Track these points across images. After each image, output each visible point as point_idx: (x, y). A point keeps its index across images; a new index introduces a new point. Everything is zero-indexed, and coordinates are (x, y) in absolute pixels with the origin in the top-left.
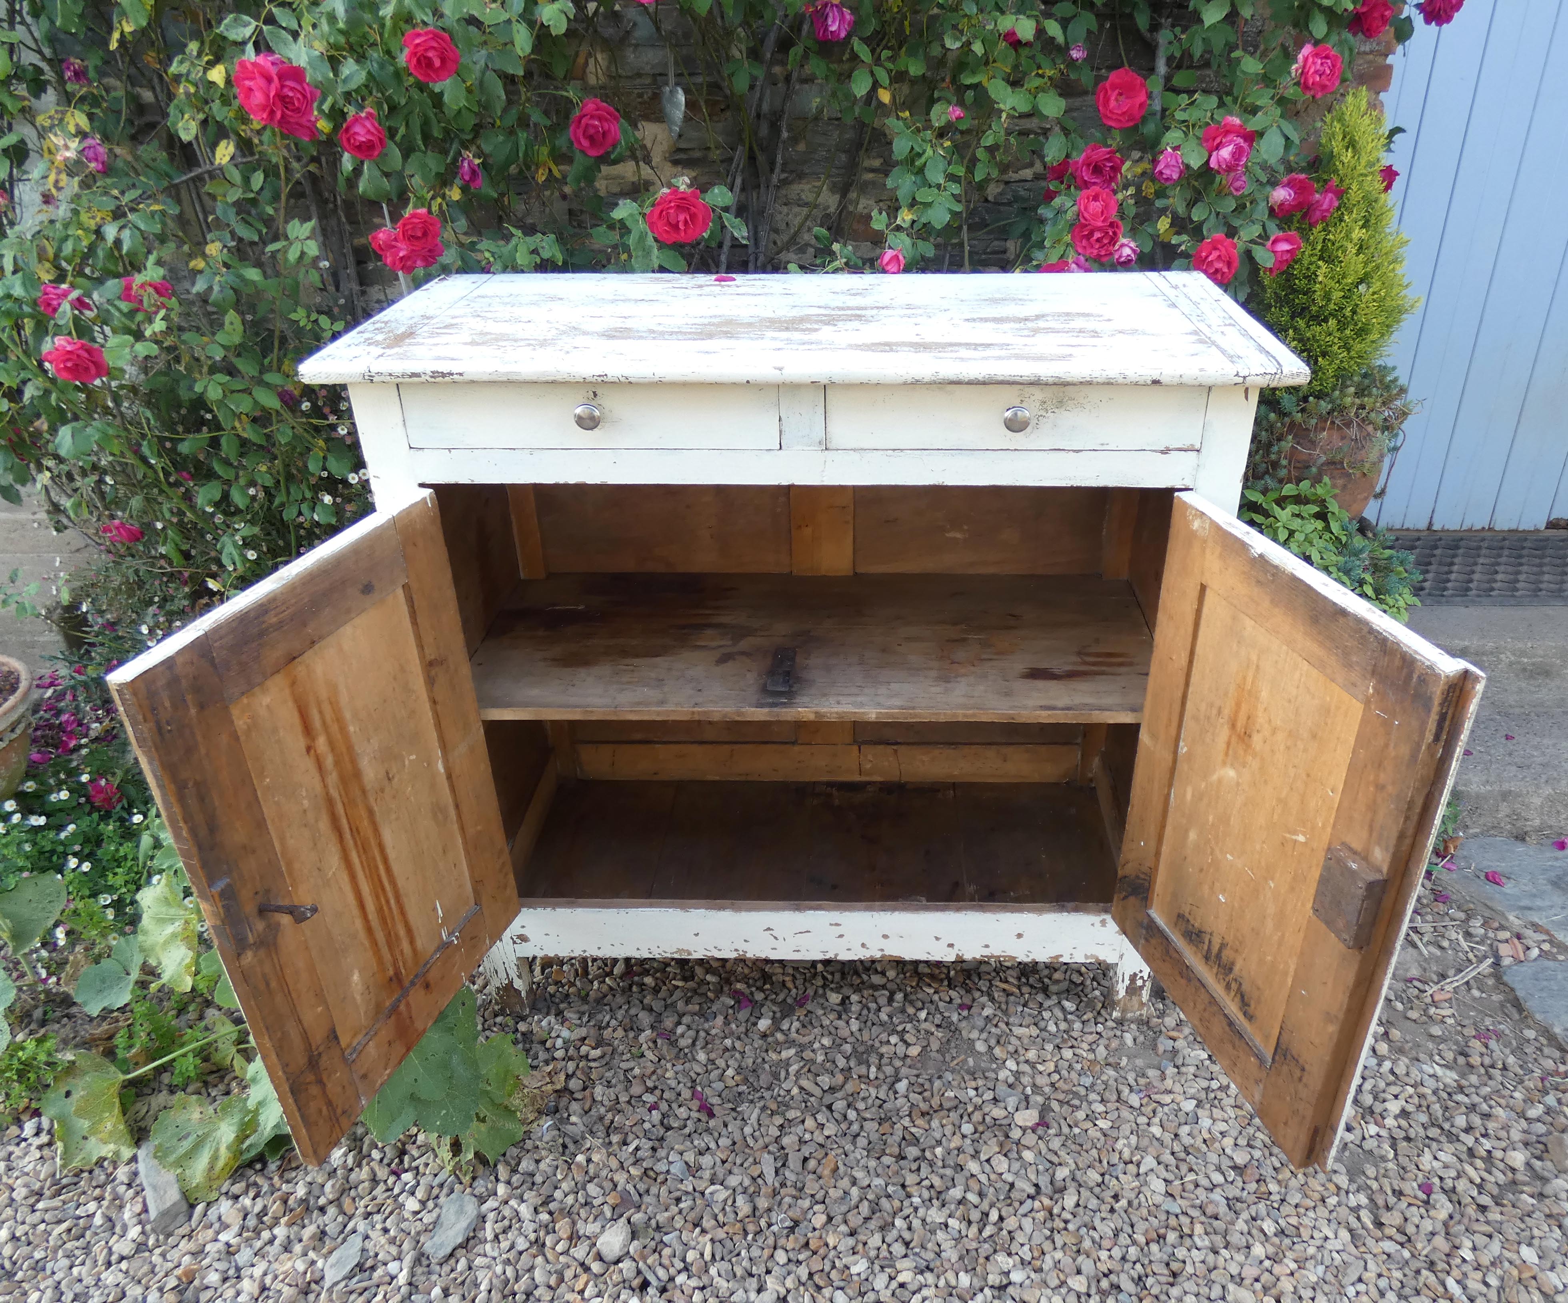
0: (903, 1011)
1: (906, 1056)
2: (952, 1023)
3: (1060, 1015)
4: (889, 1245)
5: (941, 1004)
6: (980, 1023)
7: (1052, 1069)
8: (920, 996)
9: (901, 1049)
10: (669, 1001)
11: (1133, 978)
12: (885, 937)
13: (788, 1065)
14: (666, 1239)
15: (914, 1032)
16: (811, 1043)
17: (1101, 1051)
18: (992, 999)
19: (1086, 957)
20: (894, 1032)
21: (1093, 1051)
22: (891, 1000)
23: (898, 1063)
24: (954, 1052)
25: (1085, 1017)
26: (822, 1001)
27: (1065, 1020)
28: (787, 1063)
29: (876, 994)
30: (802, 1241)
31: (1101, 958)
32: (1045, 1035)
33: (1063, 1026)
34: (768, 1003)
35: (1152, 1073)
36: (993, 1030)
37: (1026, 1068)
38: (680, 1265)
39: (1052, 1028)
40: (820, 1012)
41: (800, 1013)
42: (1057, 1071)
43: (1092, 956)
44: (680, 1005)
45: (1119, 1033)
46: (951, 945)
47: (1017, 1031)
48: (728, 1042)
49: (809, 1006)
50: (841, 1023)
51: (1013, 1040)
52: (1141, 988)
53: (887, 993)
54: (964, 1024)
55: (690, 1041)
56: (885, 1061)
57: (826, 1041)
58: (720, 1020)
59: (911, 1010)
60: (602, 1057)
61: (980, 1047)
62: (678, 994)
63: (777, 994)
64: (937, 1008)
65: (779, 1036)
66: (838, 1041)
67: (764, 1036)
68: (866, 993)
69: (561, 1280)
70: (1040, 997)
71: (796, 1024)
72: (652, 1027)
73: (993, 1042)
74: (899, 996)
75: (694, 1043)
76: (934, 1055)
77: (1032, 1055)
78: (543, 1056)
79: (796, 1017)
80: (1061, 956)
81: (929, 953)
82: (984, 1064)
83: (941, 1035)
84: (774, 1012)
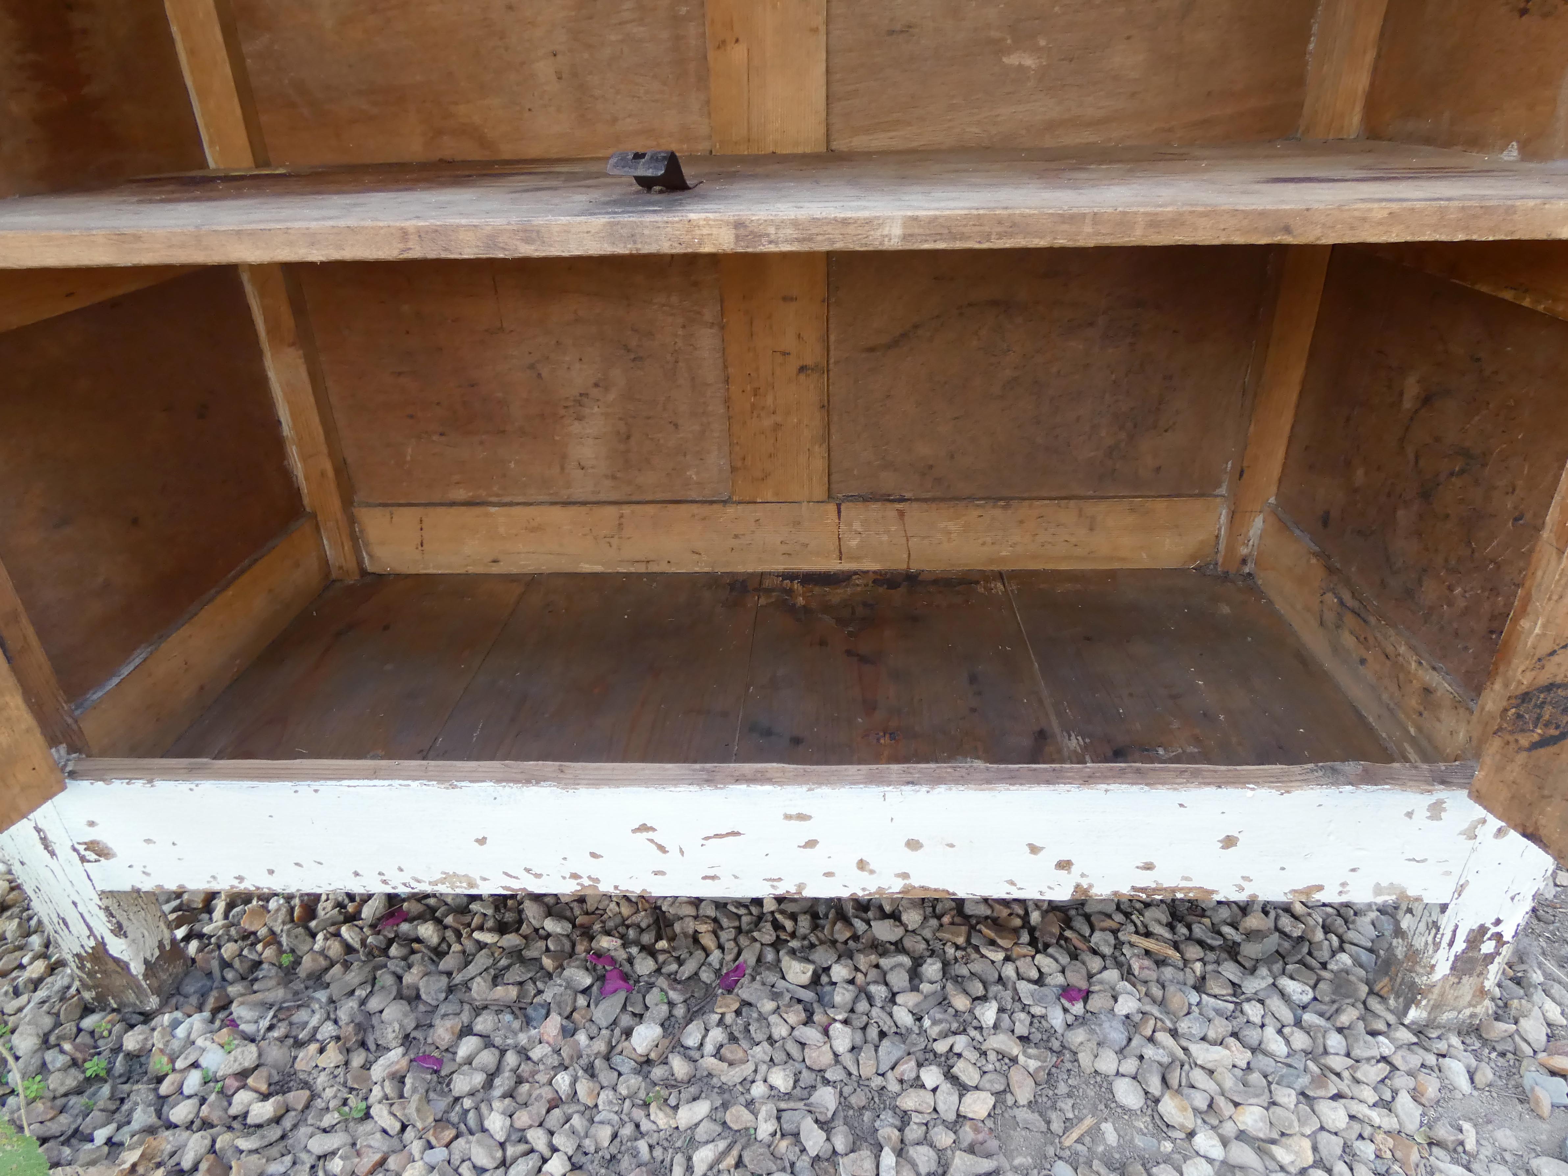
0: (943, 1002)
1: (961, 1117)
2: (1051, 1032)
3: (1287, 1016)
5: (1024, 987)
6: (1117, 1034)
7: (1309, 1158)
8: (977, 966)
9: (947, 1100)
10: (458, 978)
11: (1478, 935)
12: (913, 845)
13: (692, 1144)
15: (973, 1055)
16: (747, 1083)
17: (1408, 1109)
18: (1128, 974)
19: (1378, 890)
20: (928, 1057)
21: (1388, 1107)
22: (915, 975)
23: (944, 1138)
24: (1066, 1105)
25: (1344, 1019)
26: (771, 977)
27: (1300, 1025)
28: (691, 1141)
29: (885, 962)
31: (1412, 893)
32: (1263, 1062)
33: (1300, 1040)
34: (662, 982)
36: (1149, 1052)
37: (1243, 1154)
39: (1277, 1046)
40: (768, 1006)
41: (726, 1006)
43: (1393, 889)
44: (480, 989)
45: (1431, 1060)
46: (1064, 865)
47: (1202, 1053)
48: (563, 1081)
49: (746, 991)
50: (811, 1034)
51: (1198, 1077)
52: (1489, 958)
53: (906, 960)
54: (1077, 1037)
55: (479, 1079)
56: (914, 1132)
57: (781, 1079)
58: (552, 1026)
59: (961, 1002)
60: (277, 1120)
61: (1127, 1094)
62: (482, 960)
63: (680, 962)
64: (1016, 998)
65: (679, 1066)
66: (807, 1078)
67: (645, 1064)
68: (863, 961)
70: (1230, 970)
71: (717, 1035)
72: (407, 1040)
73: (1155, 1086)
74: (932, 969)
75: (489, 1084)
76: (1024, 1115)
77: (1251, 1119)
78: (142, 1117)
79: (716, 1017)
80: (1320, 888)
81: (1012, 883)
82: (1139, 1141)
83: (1033, 1064)
84: (671, 1004)
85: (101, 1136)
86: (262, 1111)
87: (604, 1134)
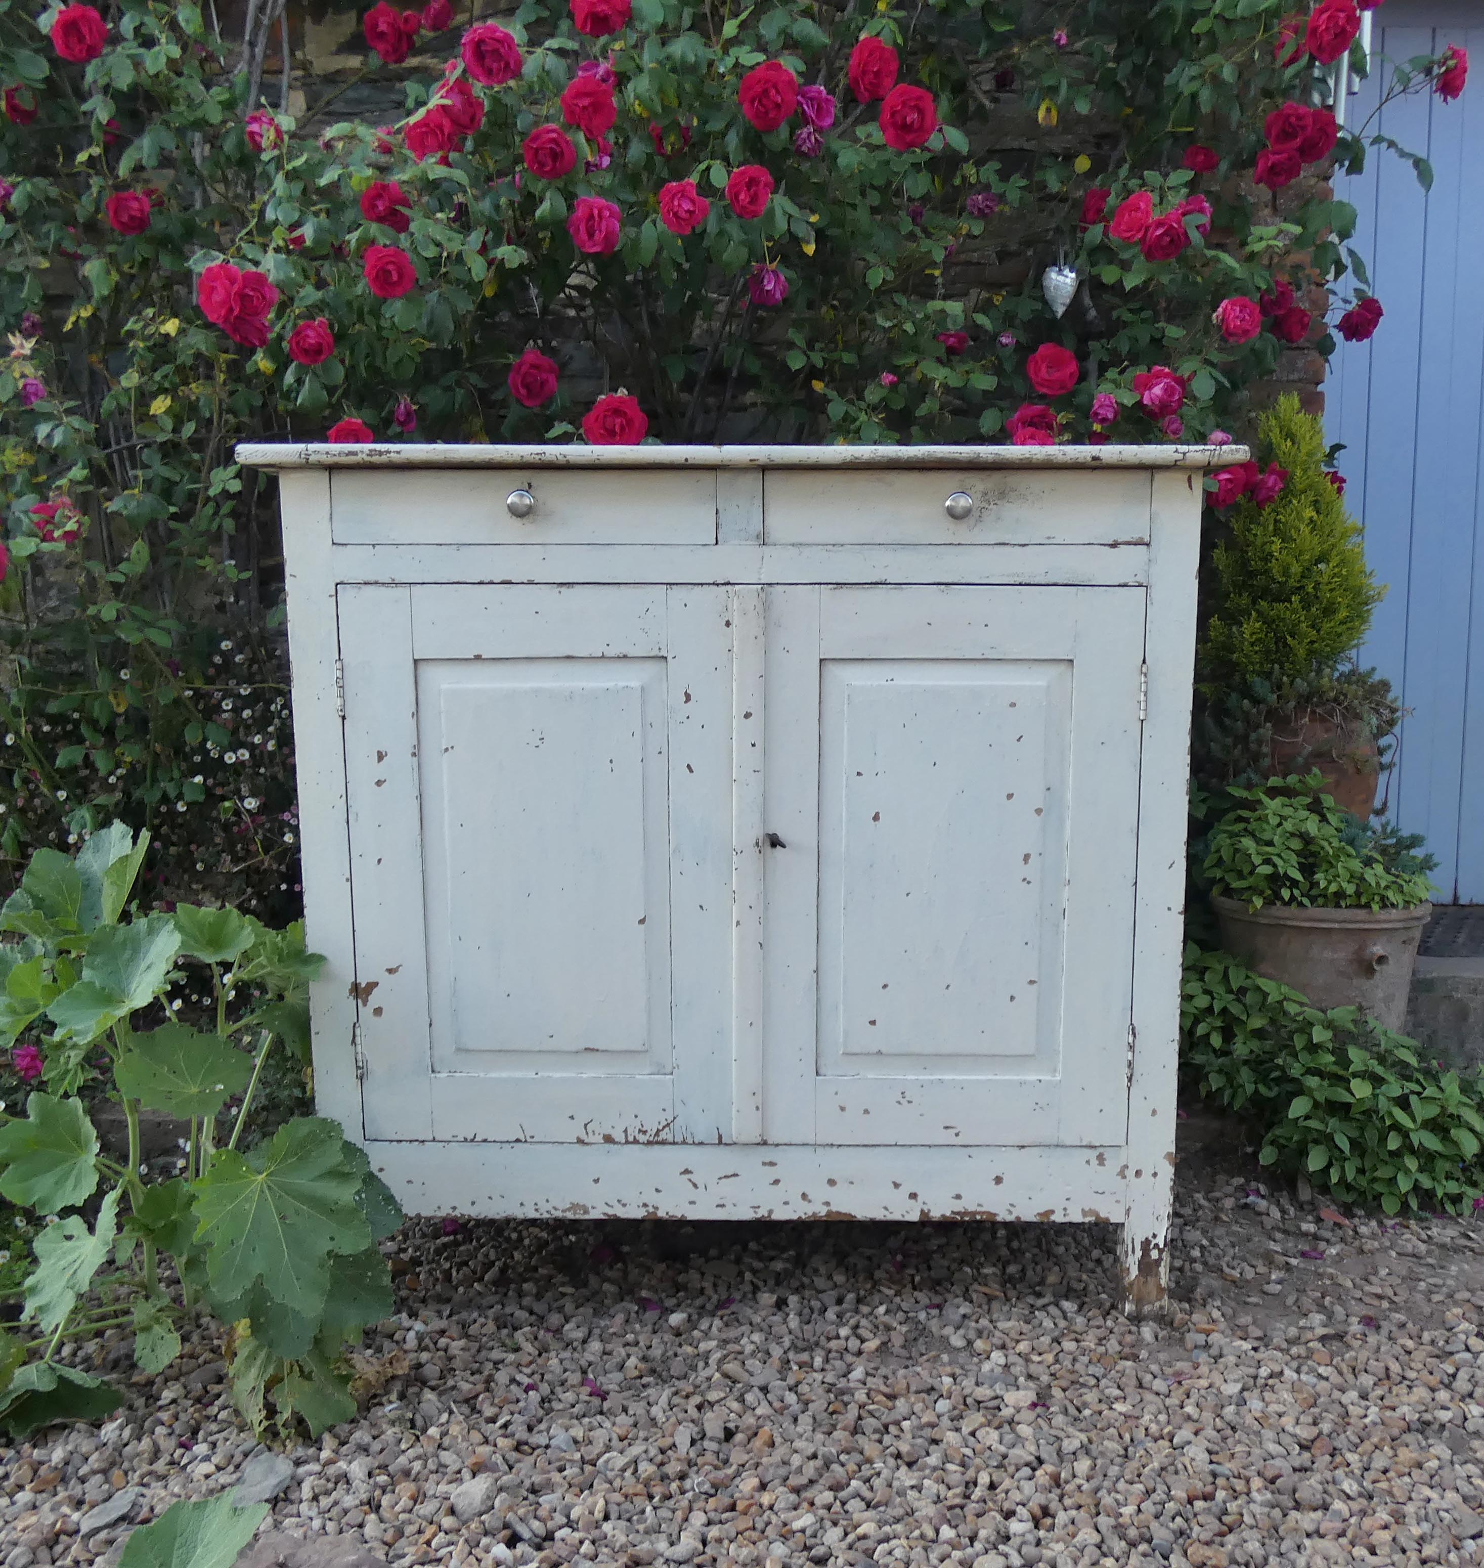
0: (855, 1310)
1: (861, 1350)
2: (919, 1320)
3: (1058, 1314)
4: (843, 1504)
5: (904, 1306)
7: (1051, 1360)
8: (876, 1296)
10: (555, 1305)
11: (1146, 1244)
12: (832, 1182)
13: (707, 1357)
14: (543, 1499)
15: (870, 1327)
16: (737, 1338)
17: (1113, 1345)
18: (970, 1301)
19: (1084, 1213)
21: (1103, 1345)
24: (922, 1348)
25: (1090, 1315)
26: (751, 1301)
27: (1065, 1318)
28: (706, 1354)
29: (821, 1295)
30: (727, 1501)
31: (1102, 1215)
32: (1039, 1330)
33: (1062, 1323)
34: (682, 1306)
35: (1181, 1364)
36: (973, 1325)
37: (1017, 1360)
38: (561, 1520)
40: (749, 1312)
42: (1057, 1362)
43: (1092, 1212)
44: (569, 1308)
45: (1134, 1329)
46: (913, 1196)
47: (1004, 1325)
48: (630, 1338)
50: (775, 1321)
51: (997, 1333)
55: (581, 1336)
56: (833, 1355)
57: (757, 1337)
58: (619, 1321)
59: (865, 1309)
60: (466, 1349)
61: (957, 1342)
63: (692, 1300)
64: (899, 1307)
65: (696, 1333)
67: (677, 1331)
68: (807, 1294)
69: (400, 1535)
70: (1030, 1299)
71: (718, 1323)
72: (532, 1325)
73: (972, 1337)
74: (850, 1298)
75: (585, 1338)
76: (896, 1349)
77: (1024, 1347)
79: (717, 1318)
80: (1053, 1212)
81: (886, 1208)
82: (962, 1360)
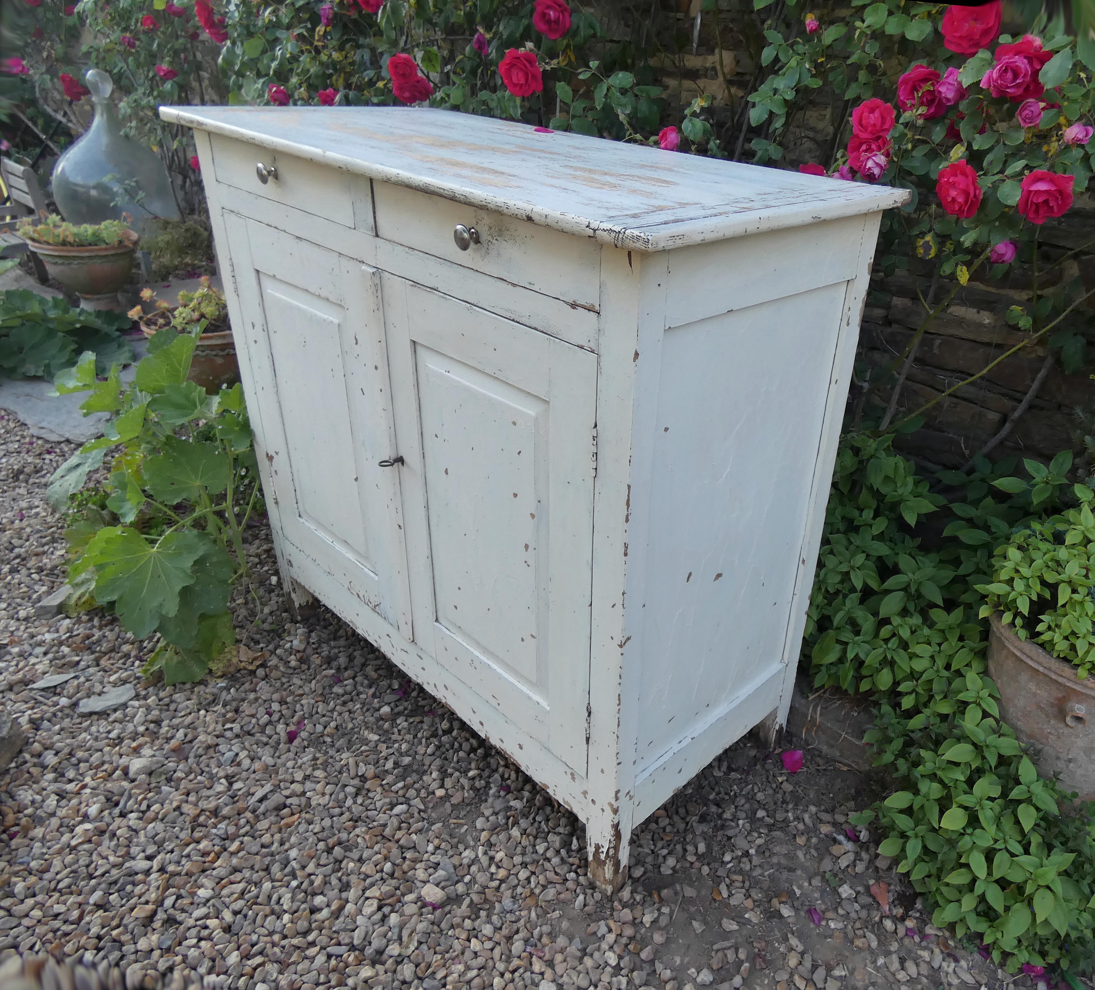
2: (487, 794)
6: (501, 807)
7: (500, 876)
8: (492, 761)
9: (434, 785)
11: (597, 847)
12: (446, 687)
14: (165, 789)
17: (551, 893)
19: (565, 801)
20: (443, 770)
21: (544, 887)
23: (423, 793)
24: (463, 813)
26: (437, 720)
27: (558, 852)
28: (366, 742)
31: (574, 810)
32: (530, 849)
33: (550, 854)
34: (412, 701)
35: (561, 941)
36: (502, 818)
37: (484, 860)
38: (144, 807)
39: (540, 849)
40: (425, 727)
41: (417, 719)
42: (502, 881)
43: (569, 804)
44: (369, 669)
45: (579, 891)
46: (482, 723)
47: (515, 832)
48: (358, 707)
49: (427, 719)
50: (425, 742)
51: (504, 835)
52: (604, 863)
53: (475, 743)
54: (492, 800)
55: (342, 692)
57: (404, 747)
59: (473, 766)
60: (295, 669)
61: (480, 823)
63: (423, 699)
64: (489, 777)
66: (411, 752)
68: (464, 734)
69: (97, 767)
71: (405, 724)
72: (338, 669)
73: (489, 826)
76: (448, 805)
77: (500, 855)
78: (271, 647)
79: (411, 720)
80: (548, 787)
81: (470, 721)
82: (469, 838)
83: (466, 795)
84: (405, 709)
85: (262, 645)
86: (293, 663)
87: (350, 726)
